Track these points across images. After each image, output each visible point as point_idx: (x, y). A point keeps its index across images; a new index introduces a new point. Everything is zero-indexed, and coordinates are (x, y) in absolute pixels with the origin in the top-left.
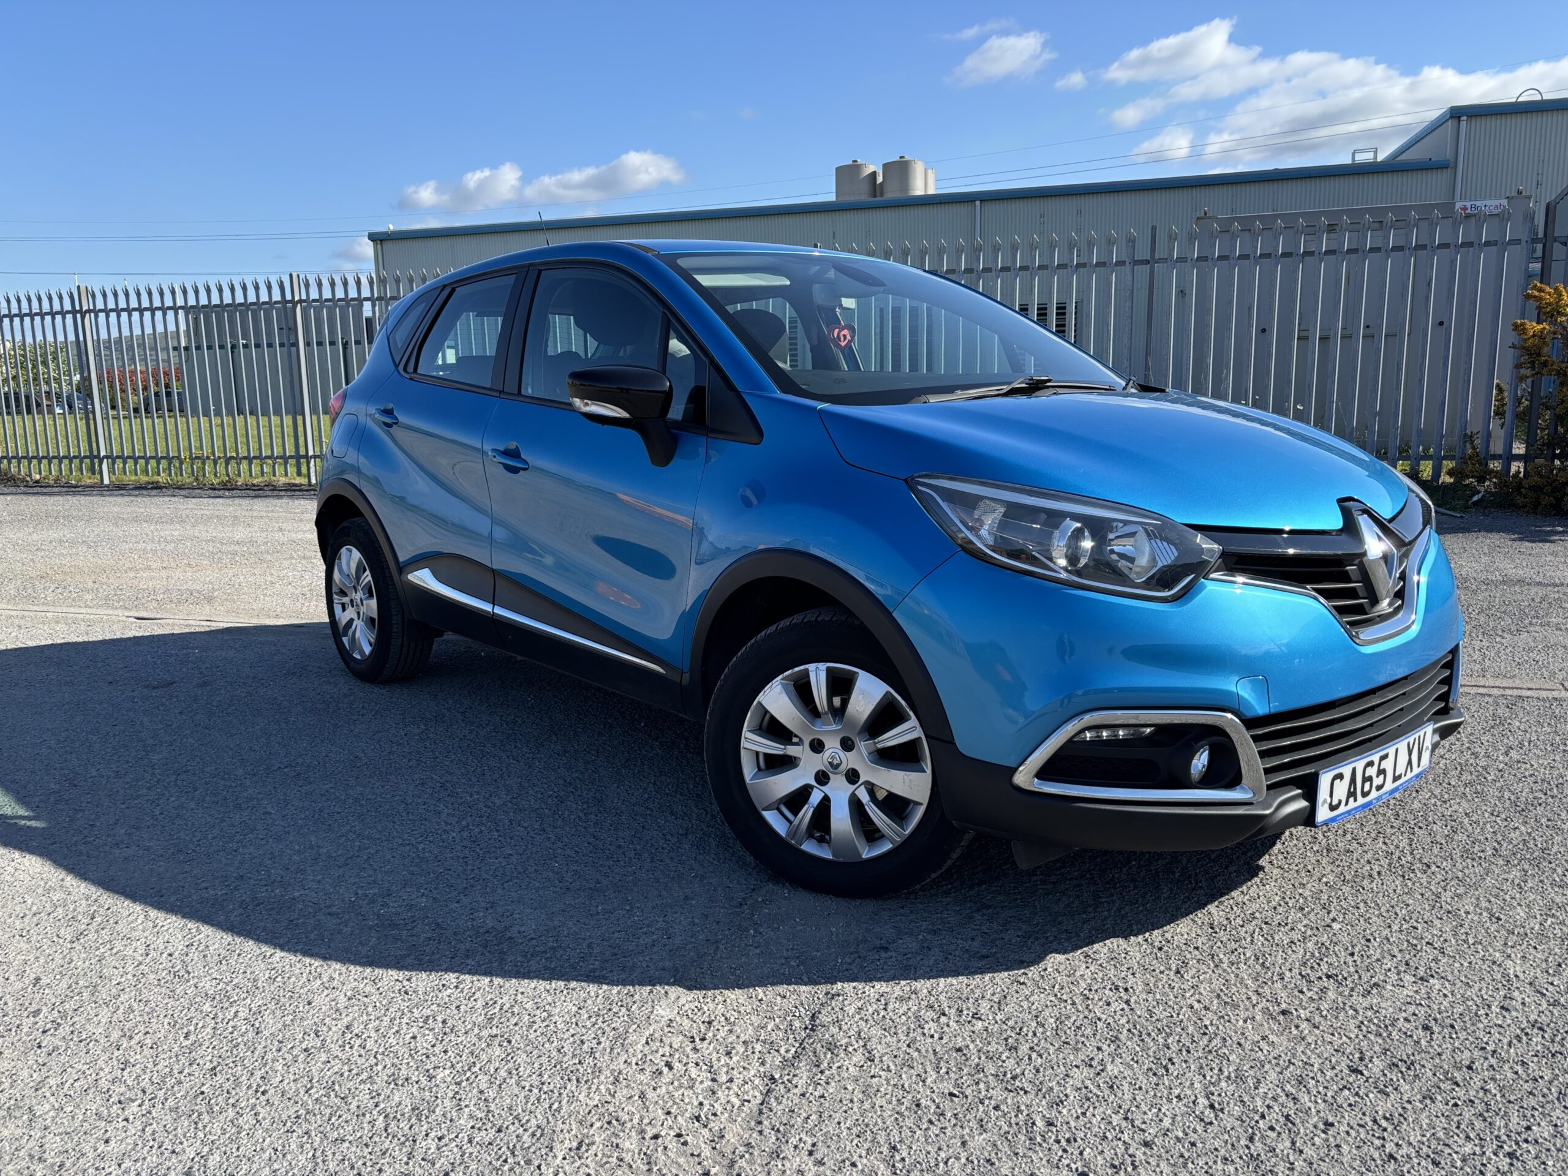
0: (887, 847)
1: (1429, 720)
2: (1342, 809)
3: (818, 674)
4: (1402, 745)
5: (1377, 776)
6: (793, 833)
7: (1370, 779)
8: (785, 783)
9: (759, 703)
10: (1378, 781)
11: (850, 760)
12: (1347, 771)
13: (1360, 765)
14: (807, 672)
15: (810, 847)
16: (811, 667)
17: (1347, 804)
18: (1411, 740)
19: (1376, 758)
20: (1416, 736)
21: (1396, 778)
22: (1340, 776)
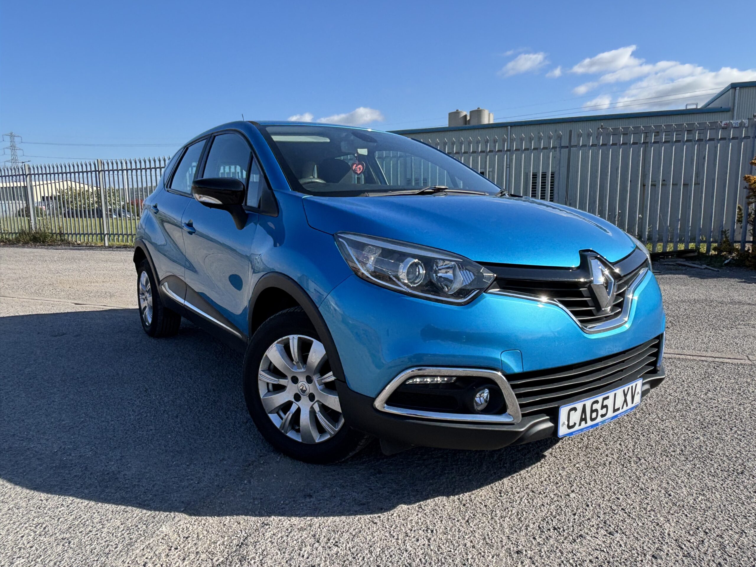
0: (327, 437)
1: (640, 377)
2: (577, 428)
3: (294, 340)
4: (619, 392)
5: (602, 409)
6: (283, 426)
7: (596, 411)
8: (280, 399)
9: (266, 355)
10: (601, 412)
11: (309, 388)
12: (579, 406)
13: (588, 403)
14: (288, 339)
15: (291, 435)
16: (291, 337)
17: (580, 425)
18: (626, 388)
19: (600, 398)
20: (630, 386)
21: (615, 411)
22: (575, 409)
